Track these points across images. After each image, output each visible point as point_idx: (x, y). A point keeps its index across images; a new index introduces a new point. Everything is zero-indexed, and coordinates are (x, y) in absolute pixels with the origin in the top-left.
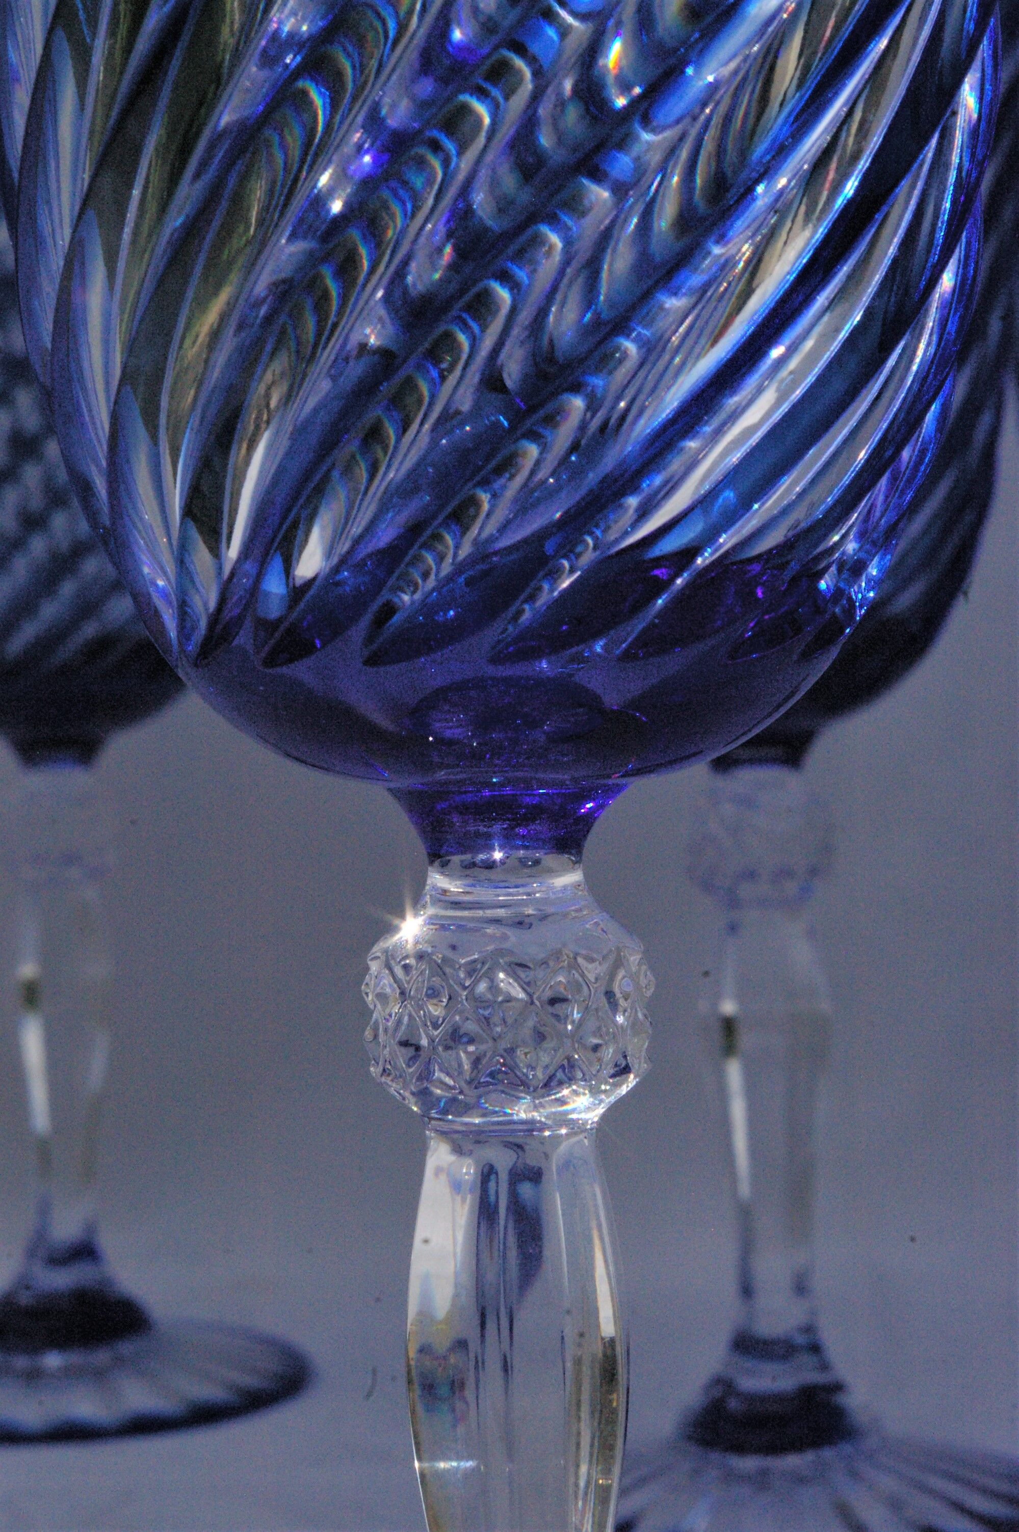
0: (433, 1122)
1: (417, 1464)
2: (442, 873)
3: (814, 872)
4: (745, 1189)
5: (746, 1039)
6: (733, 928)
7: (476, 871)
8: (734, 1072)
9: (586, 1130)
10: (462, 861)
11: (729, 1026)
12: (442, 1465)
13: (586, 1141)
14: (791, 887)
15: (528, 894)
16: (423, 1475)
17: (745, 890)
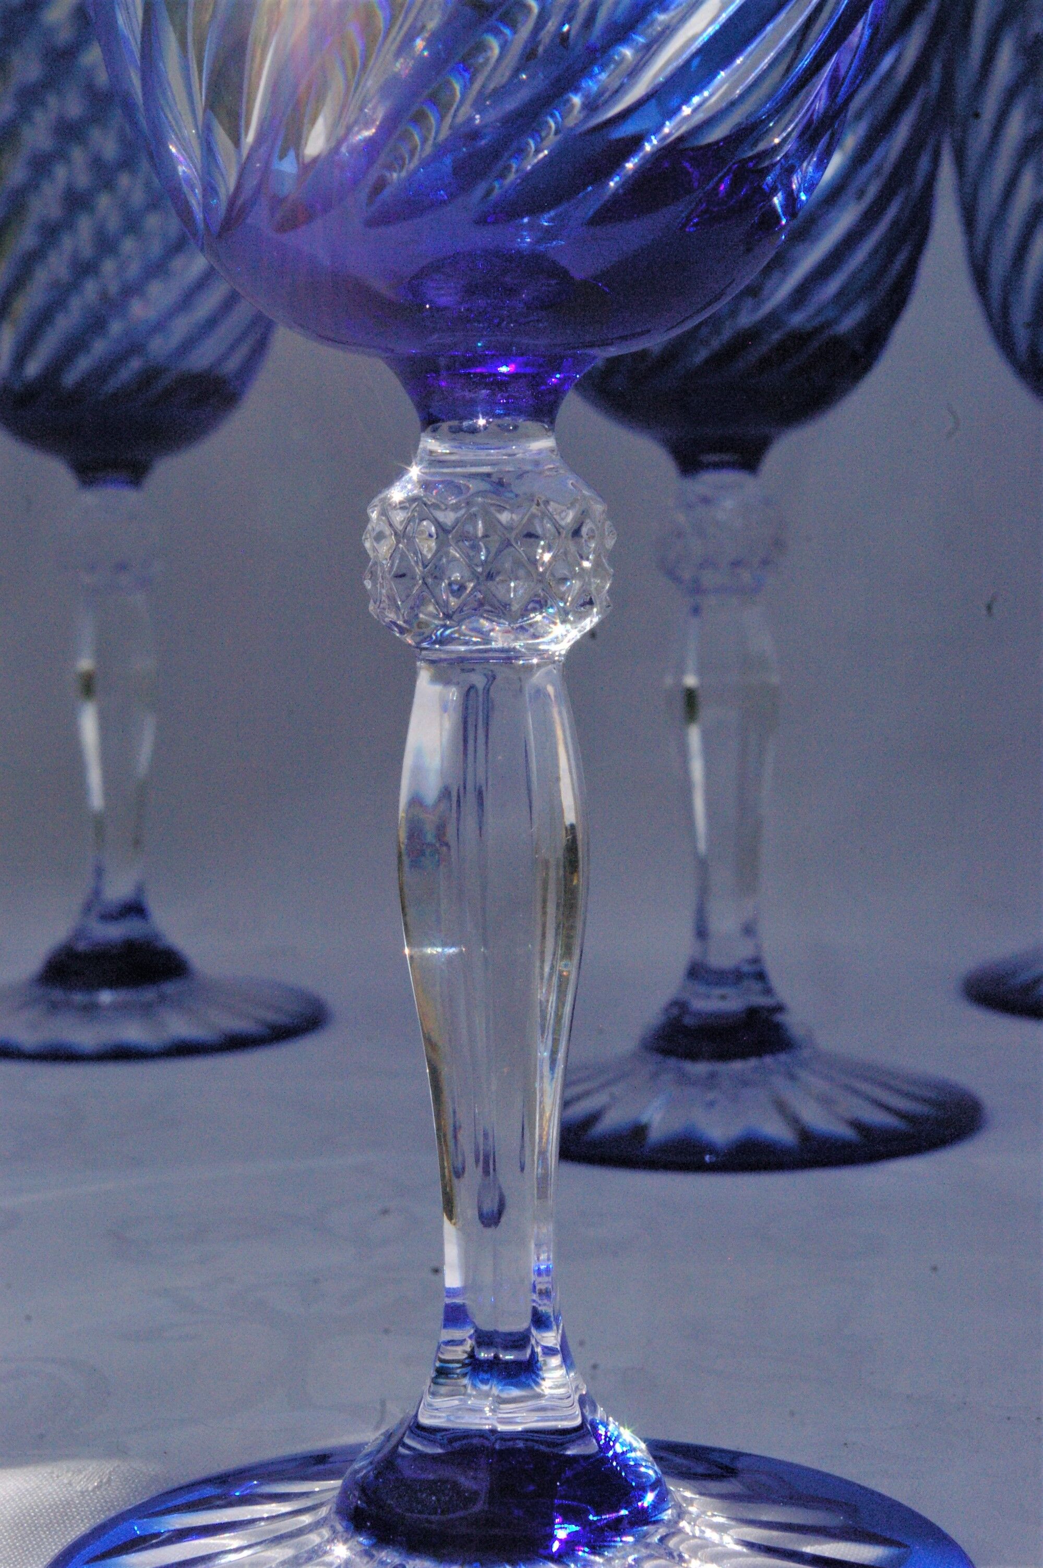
0: (424, 652)
1: (407, 951)
2: (434, 438)
3: (765, 562)
4: (702, 846)
5: (707, 712)
6: (696, 610)
7: (461, 434)
8: (694, 736)
9: (554, 662)
10: (450, 427)
11: (691, 699)
12: (429, 951)
13: (555, 672)
14: (746, 576)
15: (509, 455)
16: (411, 957)
17: (709, 578)
